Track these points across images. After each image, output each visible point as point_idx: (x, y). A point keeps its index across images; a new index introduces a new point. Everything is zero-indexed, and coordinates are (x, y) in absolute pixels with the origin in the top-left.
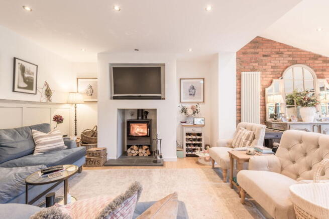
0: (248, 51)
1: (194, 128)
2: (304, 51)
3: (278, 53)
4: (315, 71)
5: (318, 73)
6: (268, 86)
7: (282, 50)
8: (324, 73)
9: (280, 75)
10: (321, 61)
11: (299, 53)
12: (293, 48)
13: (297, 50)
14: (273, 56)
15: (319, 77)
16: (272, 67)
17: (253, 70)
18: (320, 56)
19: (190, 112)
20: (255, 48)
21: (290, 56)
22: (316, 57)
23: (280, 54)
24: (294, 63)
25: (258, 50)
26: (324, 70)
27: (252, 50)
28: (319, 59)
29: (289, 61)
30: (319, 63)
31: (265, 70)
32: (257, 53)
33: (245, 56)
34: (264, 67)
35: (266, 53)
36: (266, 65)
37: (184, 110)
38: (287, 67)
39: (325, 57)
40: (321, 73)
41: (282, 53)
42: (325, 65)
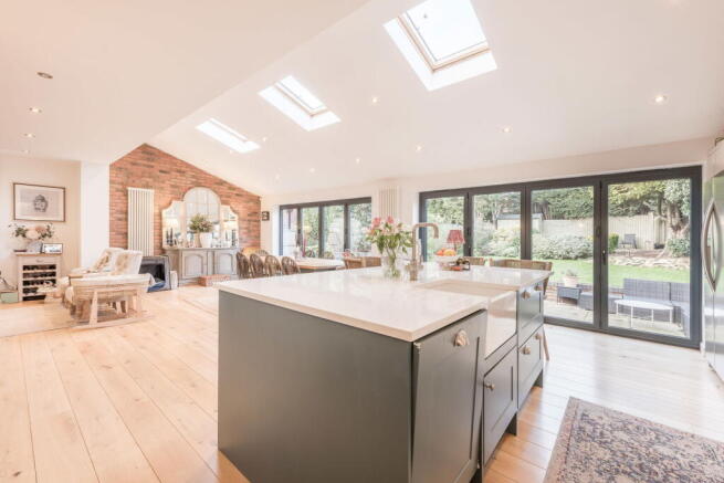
0: (139, 162)
1: (41, 259)
2: (206, 174)
3: (179, 171)
4: (221, 196)
5: (223, 199)
6: (166, 207)
7: (183, 169)
8: (230, 200)
9: (181, 197)
10: (226, 188)
11: (203, 175)
12: (197, 169)
13: (202, 172)
14: (173, 174)
15: (224, 203)
16: (172, 186)
17: (147, 186)
18: (225, 182)
19: (32, 234)
20: (148, 160)
21: (193, 177)
22: (222, 183)
23: (181, 172)
24: (199, 185)
25: (153, 164)
26: (229, 197)
27: (145, 162)
28: (225, 184)
29: (193, 183)
30: (224, 189)
31: (162, 188)
32: (152, 167)
33: (135, 167)
34: (163, 185)
35: (164, 169)
36: (163, 182)
37: (21, 232)
38: (190, 188)
39: (230, 184)
40: (226, 199)
41: (184, 172)
42: (230, 191)
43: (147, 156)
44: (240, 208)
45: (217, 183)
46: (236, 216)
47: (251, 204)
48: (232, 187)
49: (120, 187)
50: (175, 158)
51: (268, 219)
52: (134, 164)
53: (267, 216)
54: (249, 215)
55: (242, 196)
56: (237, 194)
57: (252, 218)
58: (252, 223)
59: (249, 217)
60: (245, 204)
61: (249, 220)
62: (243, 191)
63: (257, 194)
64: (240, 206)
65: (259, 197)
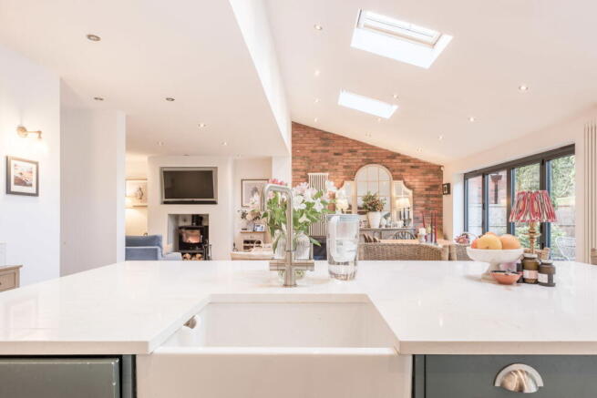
0: (318, 148)
1: (253, 235)
2: (381, 149)
3: (350, 151)
4: (392, 171)
5: (395, 173)
6: (339, 188)
7: (355, 148)
8: (403, 174)
9: (351, 177)
10: (399, 161)
11: (374, 151)
12: (368, 145)
13: (373, 147)
14: (345, 154)
15: (396, 178)
16: (345, 167)
18: (399, 155)
19: (249, 217)
20: (325, 145)
21: (364, 154)
22: (394, 156)
23: (353, 152)
24: (369, 162)
25: (329, 148)
26: (402, 171)
27: (322, 148)
28: (398, 157)
29: (363, 160)
30: (397, 163)
31: (336, 170)
32: (328, 151)
33: (315, 154)
34: (336, 167)
35: (337, 152)
36: (337, 164)
37: (244, 216)
38: (361, 166)
39: (403, 156)
40: (399, 173)
41: (355, 151)
42: (403, 164)
43: (324, 142)
44: (417, 182)
45: (388, 158)
46: (410, 192)
47: (431, 176)
48: (406, 159)
49: (303, 174)
50: (347, 139)
51: (449, 193)
52: (313, 151)
53: (448, 189)
54: (427, 190)
55: (417, 167)
56: (412, 167)
57: (432, 193)
58: (431, 199)
59: (427, 193)
60: (422, 177)
61: (427, 196)
62: (420, 162)
63: (437, 163)
64: (416, 180)
65: (440, 167)
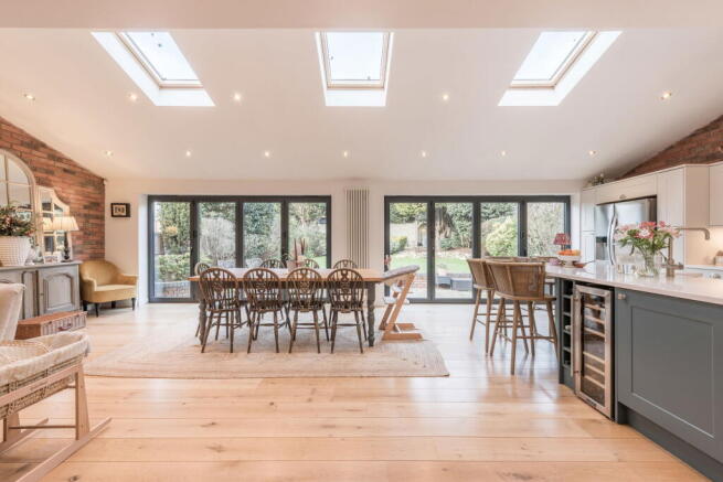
4: (34, 169)
5: (39, 175)
8: (51, 177)
10: (45, 156)
15: (41, 182)
18: (44, 145)
22: (35, 145)
26: (52, 173)
28: (42, 149)
30: (40, 157)
39: (51, 150)
40: (44, 175)
42: (52, 162)
44: (71, 193)
46: (67, 208)
47: (90, 189)
48: (55, 156)
51: (128, 215)
53: (126, 210)
54: (85, 207)
55: (73, 173)
56: (65, 170)
57: (92, 212)
58: (91, 221)
59: (86, 211)
60: (79, 188)
61: (85, 215)
62: (75, 165)
63: (100, 173)
64: (72, 191)
65: (103, 180)
